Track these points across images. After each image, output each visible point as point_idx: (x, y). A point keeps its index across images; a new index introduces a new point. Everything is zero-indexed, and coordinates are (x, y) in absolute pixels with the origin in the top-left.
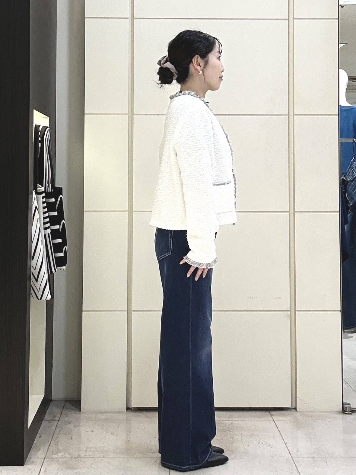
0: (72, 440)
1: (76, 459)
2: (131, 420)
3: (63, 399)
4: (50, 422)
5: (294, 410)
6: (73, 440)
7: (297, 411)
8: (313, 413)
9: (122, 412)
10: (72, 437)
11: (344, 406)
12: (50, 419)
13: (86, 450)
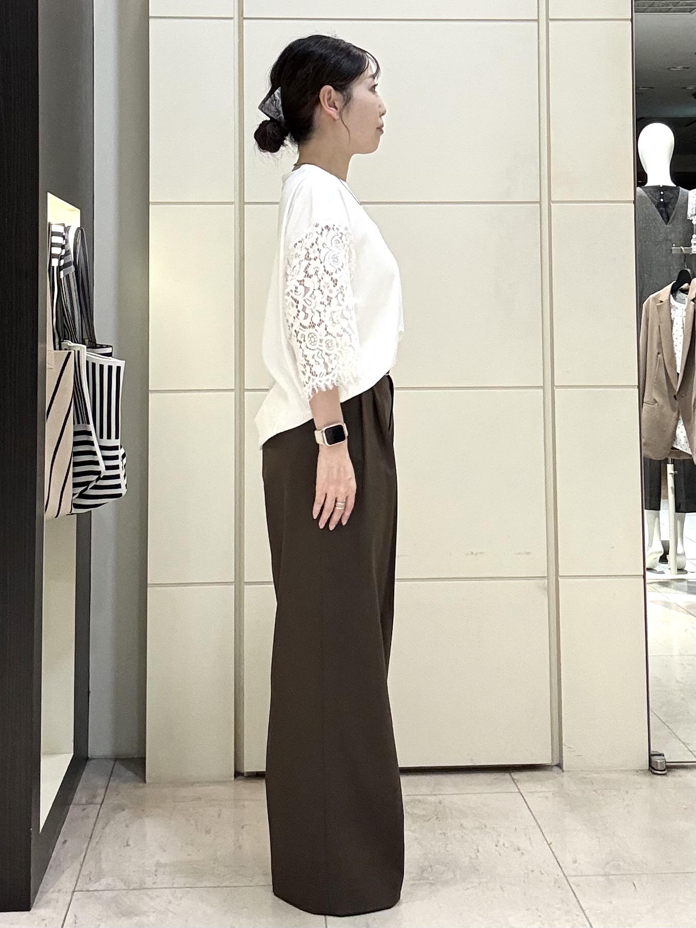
0: (127, 849)
1: (137, 893)
2: (243, 800)
3: (109, 757)
4: (84, 808)
5: (559, 769)
6: (130, 847)
7: (563, 772)
8: (595, 775)
9: (225, 782)
10: (128, 841)
11: (653, 758)
12: (84, 801)
13: (157, 869)
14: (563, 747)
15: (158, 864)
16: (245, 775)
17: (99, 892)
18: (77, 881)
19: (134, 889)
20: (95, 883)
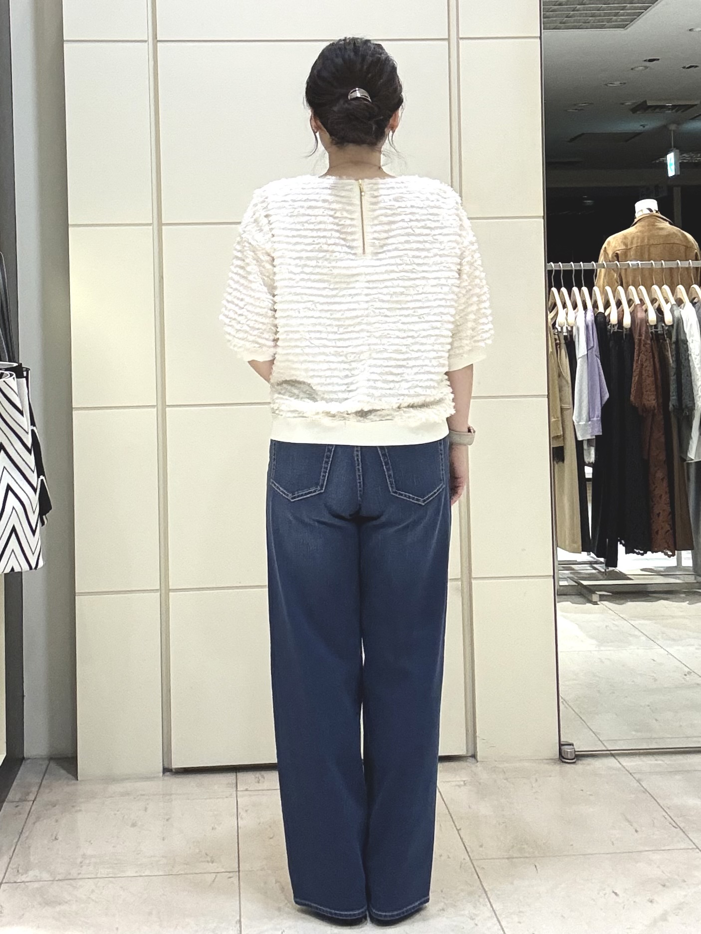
0: (55, 842)
1: (61, 883)
2: (171, 795)
3: (44, 757)
4: (17, 804)
5: (473, 759)
6: (58, 841)
7: (478, 762)
8: (506, 765)
9: (154, 777)
10: (57, 835)
11: (563, 747)
12: (17, 798)
13: (82, 861)
14: (478, 738)
15: (84, 856)
16: (174, 770)
17: (26, 884)
18: (5, 874)
19: (59, 880)
20: (22, 875)
